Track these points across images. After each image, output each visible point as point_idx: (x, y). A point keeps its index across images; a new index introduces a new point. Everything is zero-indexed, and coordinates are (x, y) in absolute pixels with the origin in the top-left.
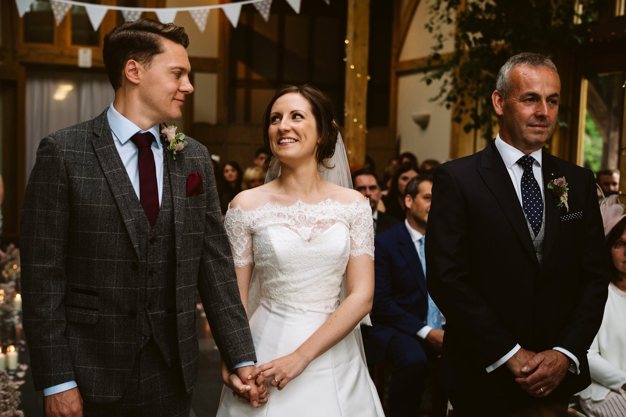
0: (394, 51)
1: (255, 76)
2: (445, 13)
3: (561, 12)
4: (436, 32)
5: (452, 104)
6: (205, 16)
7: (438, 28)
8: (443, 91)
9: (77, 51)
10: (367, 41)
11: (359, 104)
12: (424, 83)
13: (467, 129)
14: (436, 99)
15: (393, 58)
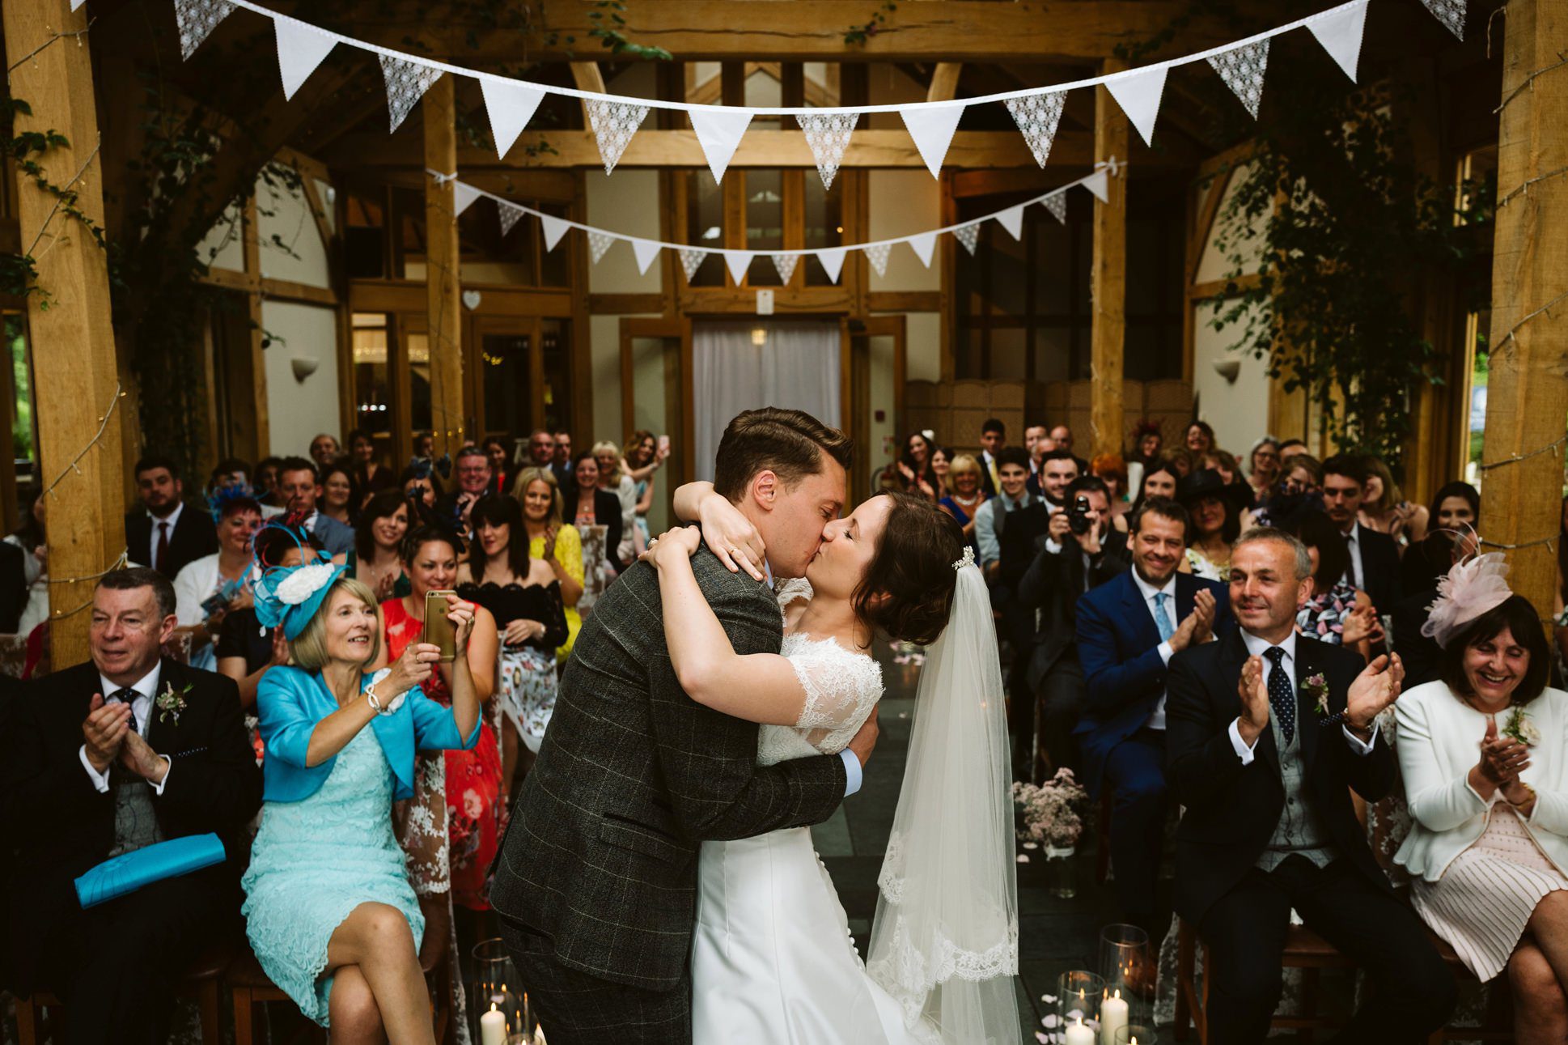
0: (1189, 269)
1: (996, 311)
2: (1245, 222)
3: (1430, 209)
4: (1229, 251)
5: (1264, 351)
6: (886, 254)
7: (1234, 245)
8: (1249, 334)
9: (754, 293)
10: (1122, 272)
11: (1112, 364)
12: (1212, 328)
13: (1289, 387)
14: (1238, 346)
15: (1188, 280)
